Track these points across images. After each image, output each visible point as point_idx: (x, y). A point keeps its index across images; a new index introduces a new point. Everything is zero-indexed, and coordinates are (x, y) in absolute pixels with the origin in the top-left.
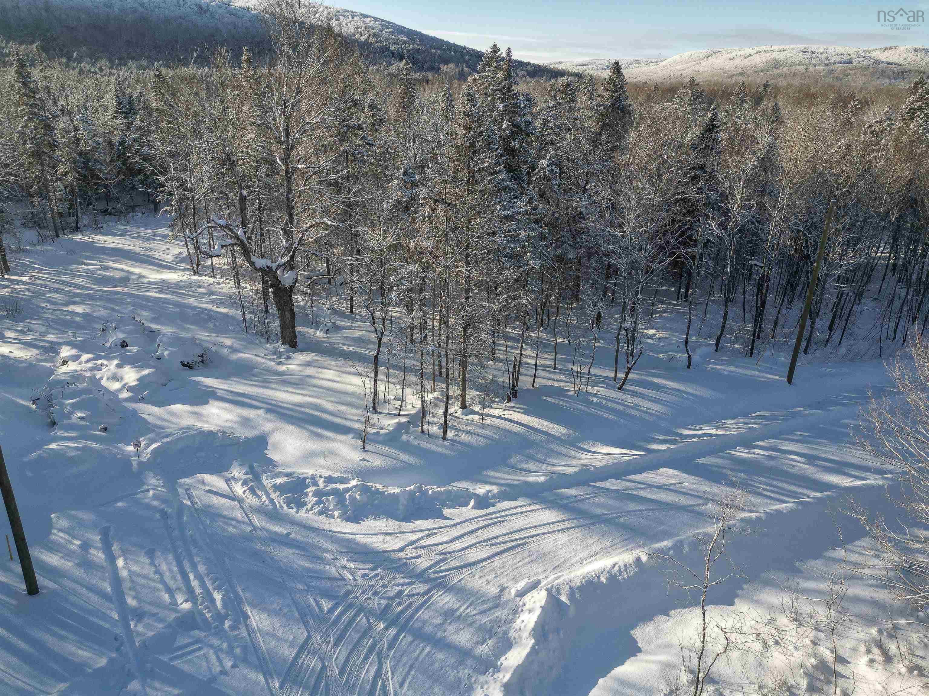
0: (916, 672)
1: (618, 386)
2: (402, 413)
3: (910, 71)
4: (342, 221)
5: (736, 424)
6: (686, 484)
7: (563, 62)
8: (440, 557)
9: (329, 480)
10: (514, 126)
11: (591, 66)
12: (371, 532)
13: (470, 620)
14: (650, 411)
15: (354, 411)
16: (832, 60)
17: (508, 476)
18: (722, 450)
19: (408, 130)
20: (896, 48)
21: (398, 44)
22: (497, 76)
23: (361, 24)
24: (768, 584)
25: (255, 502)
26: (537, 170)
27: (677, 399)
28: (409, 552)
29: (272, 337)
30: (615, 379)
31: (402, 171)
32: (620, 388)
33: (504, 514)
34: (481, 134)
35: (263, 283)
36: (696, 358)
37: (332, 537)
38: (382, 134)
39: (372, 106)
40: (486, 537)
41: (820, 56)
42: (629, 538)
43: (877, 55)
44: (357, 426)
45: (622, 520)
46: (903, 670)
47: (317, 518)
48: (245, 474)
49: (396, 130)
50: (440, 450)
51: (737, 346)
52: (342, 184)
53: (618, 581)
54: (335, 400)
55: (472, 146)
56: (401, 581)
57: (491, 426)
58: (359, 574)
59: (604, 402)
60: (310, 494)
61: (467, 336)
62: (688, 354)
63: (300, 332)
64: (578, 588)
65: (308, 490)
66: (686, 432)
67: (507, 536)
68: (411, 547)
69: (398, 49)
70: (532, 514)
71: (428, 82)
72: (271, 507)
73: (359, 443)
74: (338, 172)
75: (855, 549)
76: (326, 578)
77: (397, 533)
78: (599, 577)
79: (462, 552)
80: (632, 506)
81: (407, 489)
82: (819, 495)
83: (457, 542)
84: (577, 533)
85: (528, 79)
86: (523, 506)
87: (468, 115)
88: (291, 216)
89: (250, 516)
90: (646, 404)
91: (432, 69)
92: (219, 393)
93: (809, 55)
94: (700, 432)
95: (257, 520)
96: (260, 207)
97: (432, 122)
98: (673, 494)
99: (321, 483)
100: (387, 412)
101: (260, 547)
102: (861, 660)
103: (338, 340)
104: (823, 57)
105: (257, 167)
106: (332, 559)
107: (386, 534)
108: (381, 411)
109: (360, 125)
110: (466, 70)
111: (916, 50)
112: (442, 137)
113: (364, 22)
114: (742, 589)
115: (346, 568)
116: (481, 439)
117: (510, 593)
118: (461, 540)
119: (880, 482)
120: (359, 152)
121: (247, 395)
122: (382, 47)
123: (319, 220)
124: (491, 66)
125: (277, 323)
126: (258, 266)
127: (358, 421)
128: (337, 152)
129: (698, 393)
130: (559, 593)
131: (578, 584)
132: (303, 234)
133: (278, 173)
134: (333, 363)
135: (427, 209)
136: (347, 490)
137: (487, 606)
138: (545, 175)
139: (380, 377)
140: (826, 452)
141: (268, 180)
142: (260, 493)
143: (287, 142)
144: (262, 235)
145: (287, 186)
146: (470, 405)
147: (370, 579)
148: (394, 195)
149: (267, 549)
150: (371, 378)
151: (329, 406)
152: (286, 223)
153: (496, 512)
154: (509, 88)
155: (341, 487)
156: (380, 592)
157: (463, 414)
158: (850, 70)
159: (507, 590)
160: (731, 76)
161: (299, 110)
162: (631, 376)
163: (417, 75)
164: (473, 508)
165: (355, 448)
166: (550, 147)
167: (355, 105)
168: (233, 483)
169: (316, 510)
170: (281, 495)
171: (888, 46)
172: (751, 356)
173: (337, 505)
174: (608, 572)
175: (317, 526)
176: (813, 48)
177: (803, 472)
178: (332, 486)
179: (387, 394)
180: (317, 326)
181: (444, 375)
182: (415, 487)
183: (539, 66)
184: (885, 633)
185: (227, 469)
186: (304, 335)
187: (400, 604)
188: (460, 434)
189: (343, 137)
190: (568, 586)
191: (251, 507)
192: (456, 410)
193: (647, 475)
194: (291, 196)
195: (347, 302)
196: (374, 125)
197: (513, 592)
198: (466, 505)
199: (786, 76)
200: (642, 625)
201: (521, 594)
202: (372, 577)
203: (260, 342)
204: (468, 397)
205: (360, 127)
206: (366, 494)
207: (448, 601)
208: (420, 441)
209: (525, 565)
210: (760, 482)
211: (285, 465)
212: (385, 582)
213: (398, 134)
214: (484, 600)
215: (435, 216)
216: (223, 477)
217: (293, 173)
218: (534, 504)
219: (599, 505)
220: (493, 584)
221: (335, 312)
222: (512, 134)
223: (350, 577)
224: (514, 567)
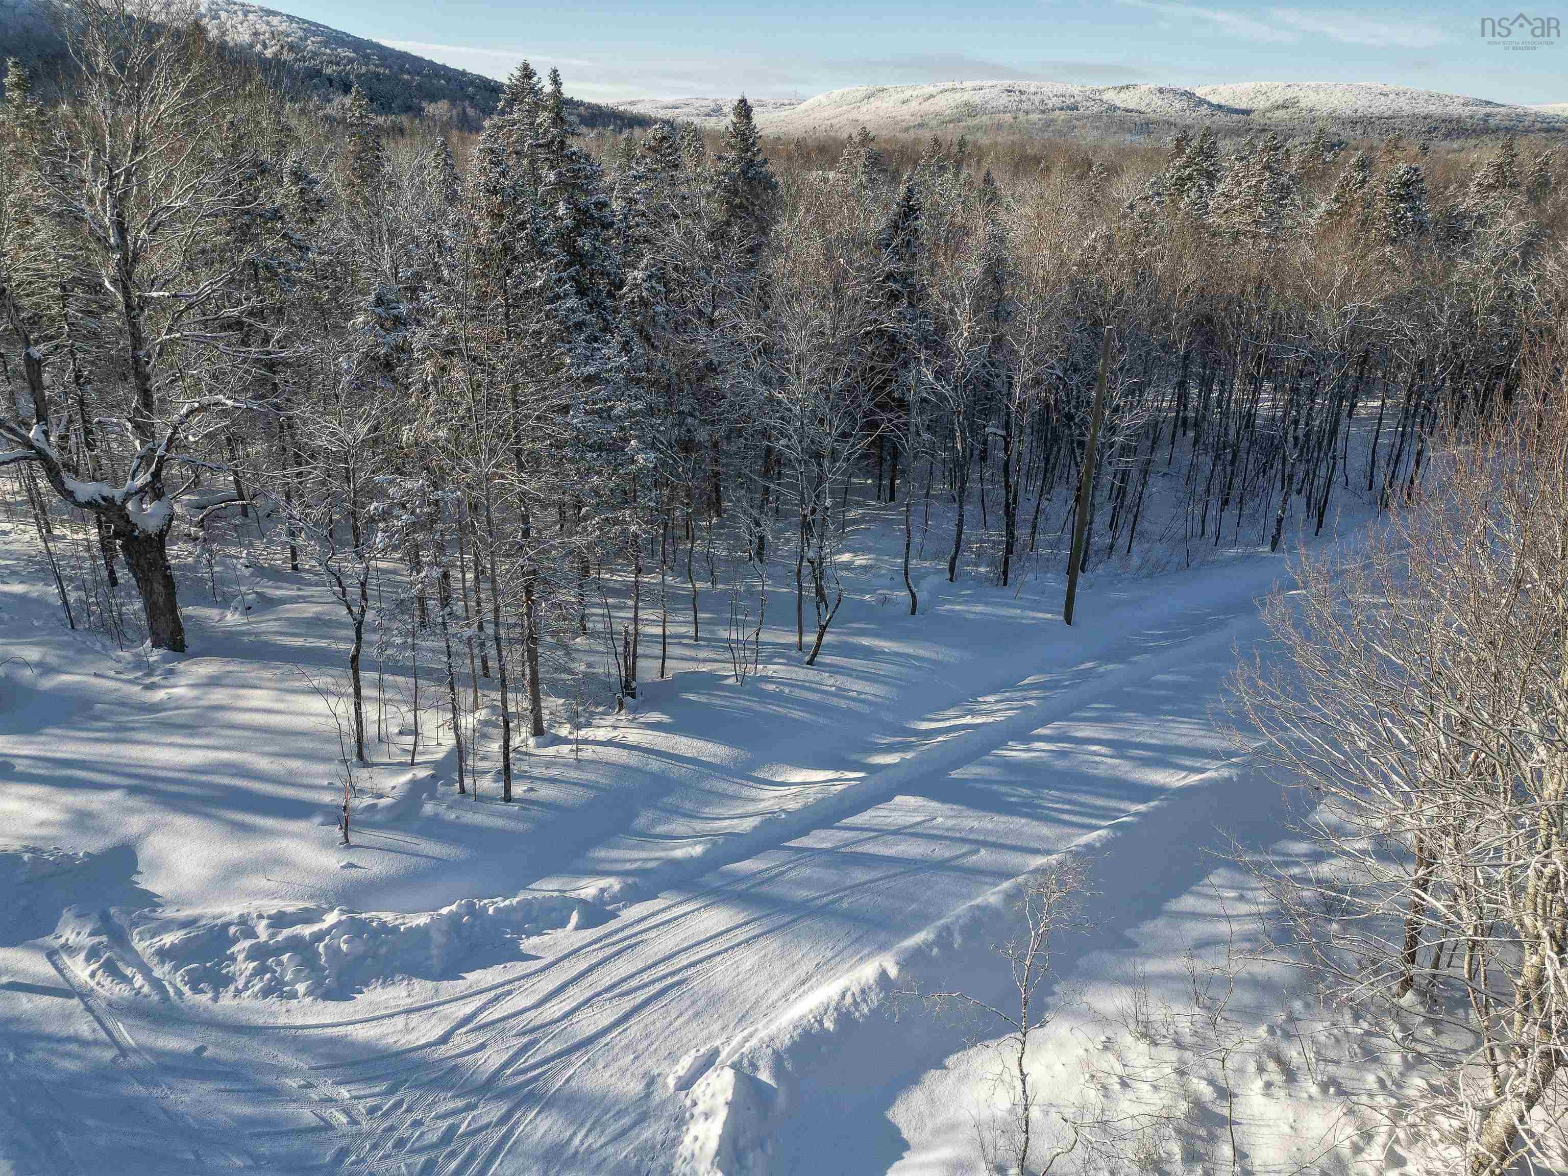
0: (1332, 1090)
1: (807, 658)
2: (418, 759)
3: (1156, 123)
4: (255, 398)
5: (1001, 701)
6: (940, 820)
7: (639, 102)
8: (525, 1040)
9: (279, 921)
10: (579, 210)
11: (686, 110)
12: (377, 1013)
13: (595, 1159)
14: (863, 696)
15: (320, 768)
16: (1050, 106)
17: (635, 854)
18: (986, 749)
19: (376, 220)
20: (1134, 86)
21: (338, 64)
22: (538, 121)
23: (262, 27)
24: (1093, 976)
25: (120, 991)
26: (625, 289)
27: (904, 670)
28: (462, 1042)
29: (130, 634)
30: (800, 646)
31: (372, 298)
32: (810, 663)
33: (637, 929)
34: (522, 226)
35: (100, 527)
36: (922, 596)
37: (295, 1039)
38: (324, 227)
39: (298, 176)
40: (607, 982)
41: (1032, 97)
42: (861, 937)
43: (1109, 96)
44: (327, 798)
45: (845, 905)
46: (1314, 1090)
47: (260, 1004)
48: (90, 935)
49: (352, 219)
50: (500, 823)
51: (982, 570)
52: (250, 325)
53: (856, 1021)
54: (276, 749)
55: (507, 249)
56: (451, 1105)
57: (592, 761)
58: (361, 1107)
59: (787, 690)
60: (241, 957)
61: (533, 601)
62: (911, 591)
63: (190, 618)
64: (789, 1050)
65: (235, 949)
66: (925, 726)
67: (648, 972)
68: (464, 1030)
69: (340, 73)
70: (689, 921)
71: (402, 131)
72: (155, 997)
73: (337, 832)
74: (239, 303)
75: (1206, 890)
76: (293, 1131)
77: (432, 1006)
78: (821, 1022)
79: (565, 1023)
80: (860, 875)
81: (445, 911)
82: (1142, 808)
83: (554, 1002)
84: (773, 944)
85: (583, 129)
86: (669, 907)
87: (495, 192)
88: (146, 395)
89: (109, 1024)
90: (856, 686)
91: (407, 109)
92: (21, 766)
93: (1016, 97)
94: (947, 724)
95: (124, 1033)
96: (77, 377)
97: (422, 203)
98: (921, 841)
99: (262, 930)
100: (386, 760)
101: (139, 1090)
102: (1253, 1087)
103: (272, 626)
104: (1037, 99)
105: (64, 298)
106: (300, 1087)
107: (409, 1012)
108: (375, 760)
109: (276, 211)
110: (470, 111)
111: (1161, 91)
112: (447, 232)
113: (268, 23)
114: (1053, 993)
115: (331, 1100)
116: (576, 790)
117: (665, 1085)
118: (562, 997)
119: (1225, 773)
120: (280, 263)
121: (84, 761)
122: (306, 68)
123: (206, 399)
124: (521, 102)
125: (138, 605)
126: (81, 498)
127: (330, 787)
128: (234, 264)
129: (933, 656)
130: (754, 1066)
131: (787, 1042)
132: (175, 429)
133: (111, 308)
134: (267, 674)
135: (429, 366)
136: (319, 937)
137: (626, 1121)
138: (641, 298)
139: (365, 692)
140: (1139, 734)
141: (93, 324)
142: (129, 972)
143: (122, 245)
144: (89, 432)
145: (132, 334)
146: (551, 726)
147: (386, 1114)
148: (363, 343)
149: (156, 1092)
150: (348, 696)
151: (264, 764)
152: (136, 408)
153: (622, 929)
154: (562, 142)
155: (306, 931)
156: (409, 1139)
157: (539, 746)
158: (1077, 120)
159: (660, 1080)
160: (907, 130)
161: (142, 184)
162: (826, 638)
163: (381, 120)
164: (578, 928)
165: (328, 844)
166: (645, 248)
167: (263, 172)
168: (65, 958)
169: (256, 989)
170: (176, 969)
171: (1124, 83)
172: (1005, 584)
173: (300, 971)
174: (836, 1009)
175: (260, 1021)
176: (1021, 85)
177: (1112, 772)
178: (286, 932)
179: (383, 725)
180: (225, 603)
181: (495, 673)
182: (460, 906)
183: (599, 107)
184: (1279, 1032)
185: (50, 928)
186: (200, 624)
187: (452, 1155)
188: (537, 785)
189: (244, 235)
190: (769, 1051)
191: (110, 1005)
192: (525, 741)
193: (874, 814)
194: (141, 353)
195: (283, 549)
196: (305, 210)
197: (671, 1082)
198: (563, 924)
199: (986, 129)
200: (904, 1096)
201: (686, 1084)
202: (387, 1110)
203: (104, 645)
204: (546, 715)
205: (276, 215)
206: (360, 937)
207: (550, 1129)
208: (459, 812)
209: (688, 1021)
210: (1051, 798)
211: (181, 901)
212: (417, 1115)
213: (357, 227)
214: (618, 1112)
215: (447, 381)
216: (41, 948)
217: (142, 309)
218: (688, 900)
219: (801, 883)
220: (633, 1074)
221: (260, 571)
222: (577, 226)
223: (343, 1119)
224: (667, 1033)
